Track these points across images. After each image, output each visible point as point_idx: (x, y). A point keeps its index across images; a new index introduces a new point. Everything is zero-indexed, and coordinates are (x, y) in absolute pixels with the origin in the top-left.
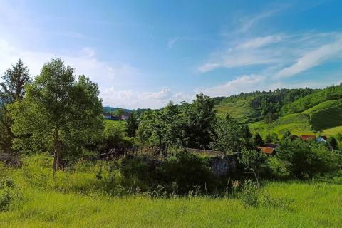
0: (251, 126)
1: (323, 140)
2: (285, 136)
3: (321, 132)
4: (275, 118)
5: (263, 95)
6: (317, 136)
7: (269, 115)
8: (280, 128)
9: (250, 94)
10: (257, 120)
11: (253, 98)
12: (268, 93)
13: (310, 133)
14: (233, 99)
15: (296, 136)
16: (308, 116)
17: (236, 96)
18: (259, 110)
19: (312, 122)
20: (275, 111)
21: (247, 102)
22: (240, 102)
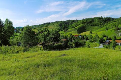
0: (60, 32)
1: (81, 36)
2: (70, 36)
3: (80, 34)
4: (67, 30)
5: (63, 22)
7: (65, 29)
8: (69, 33)
9: (59, 22)
10: (61, 31)
12: (64, 21)
13: (77, 34)
14: (53, 23)
15: (73, 36)
16: (77, 29)
17: (54, 22)
18: (62, 27)
19: (78, 31)
20: (67, 27)
21: (58, 24)
22: (56, 24)
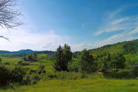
0: (125, 56)
4: (135, 52)
5: (128, 43)
7: (132, 51)
9: (122, 43)
10: (127, 54)
11: (124, 44)
12: (130, 41)
17: (116, 44)
18: (127, 49)
20: (134, 49)
21: (121, 46)
22: (118, 46)
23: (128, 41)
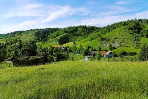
0: (37, 44)
1: (63, 48)
2: (50, 48)
3: (62, 45)
4: (46, 40)
5: (40, 30)
6: (61, 47)
7: (44, 39)
8: (48, 44)
9: (35, 30)
10: (39, 41)
11: (36, 32)
13: (59, 46)
14: (27, 32)
15: (54, 47)
16: (58, 39)
17: (29, 31)
18: (39, 37)
19: (59, 42)
20: (45, 37)
21: (34, 33)
22: (31, 33)
23: (41, 29)
